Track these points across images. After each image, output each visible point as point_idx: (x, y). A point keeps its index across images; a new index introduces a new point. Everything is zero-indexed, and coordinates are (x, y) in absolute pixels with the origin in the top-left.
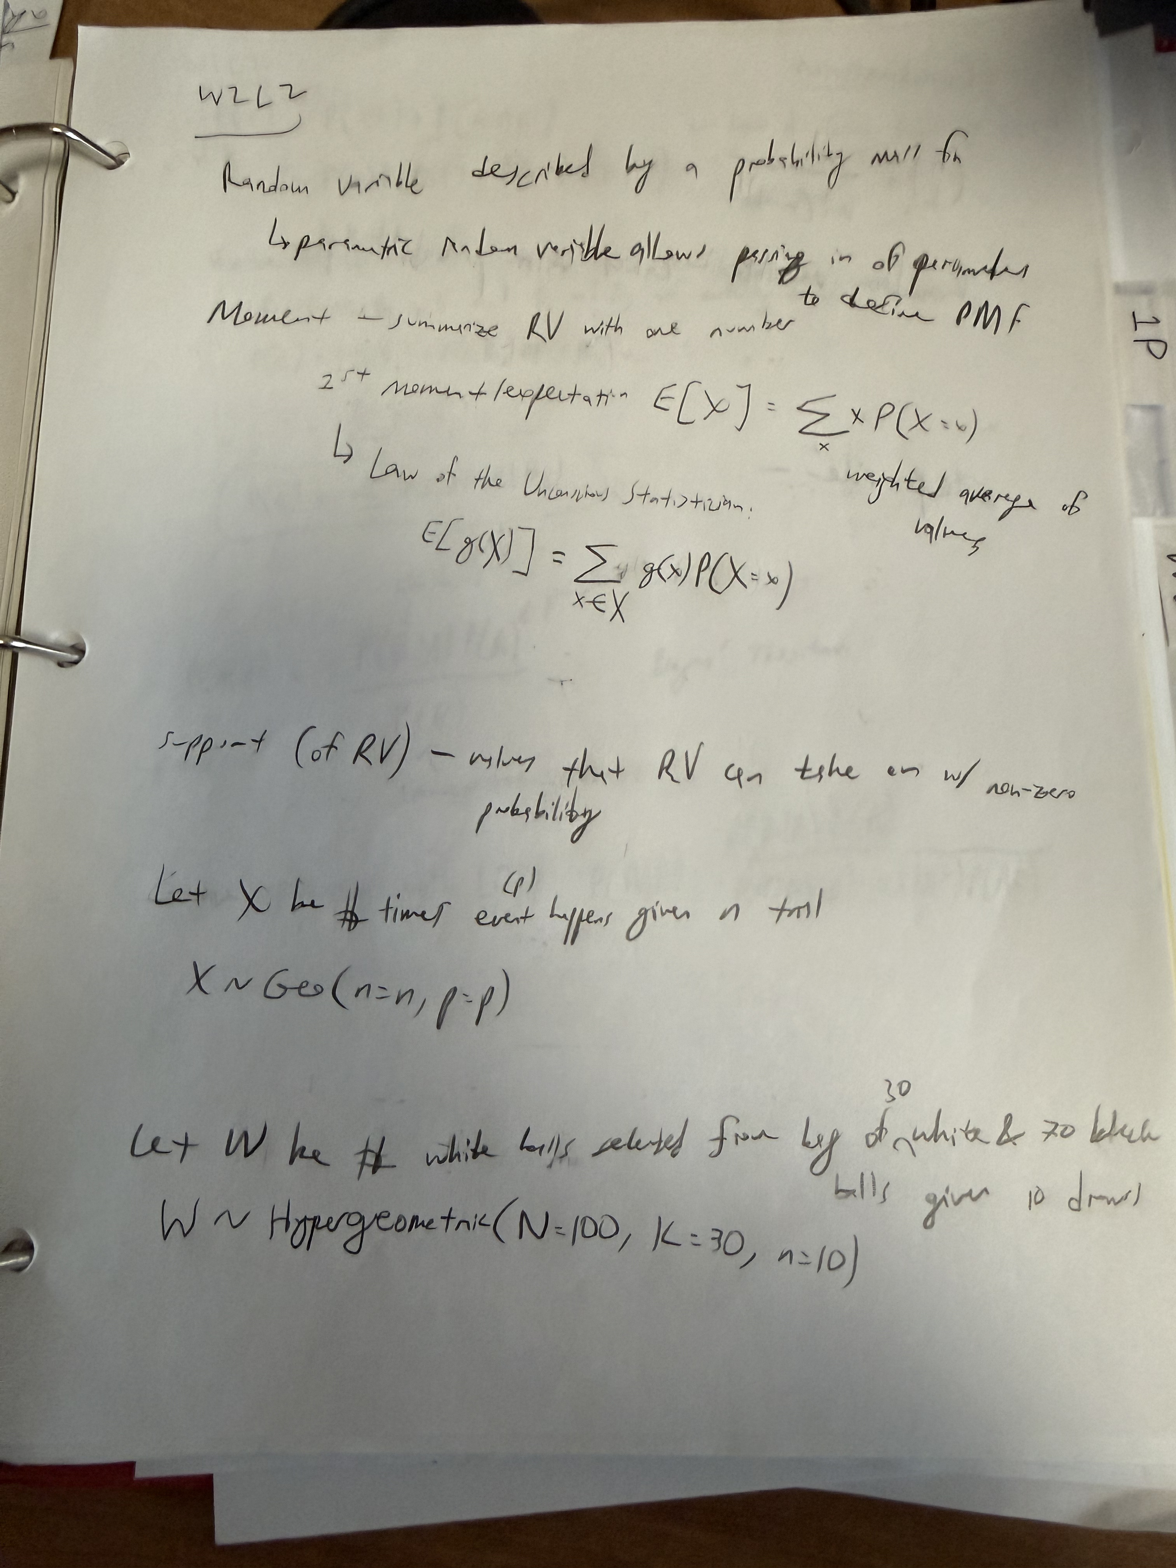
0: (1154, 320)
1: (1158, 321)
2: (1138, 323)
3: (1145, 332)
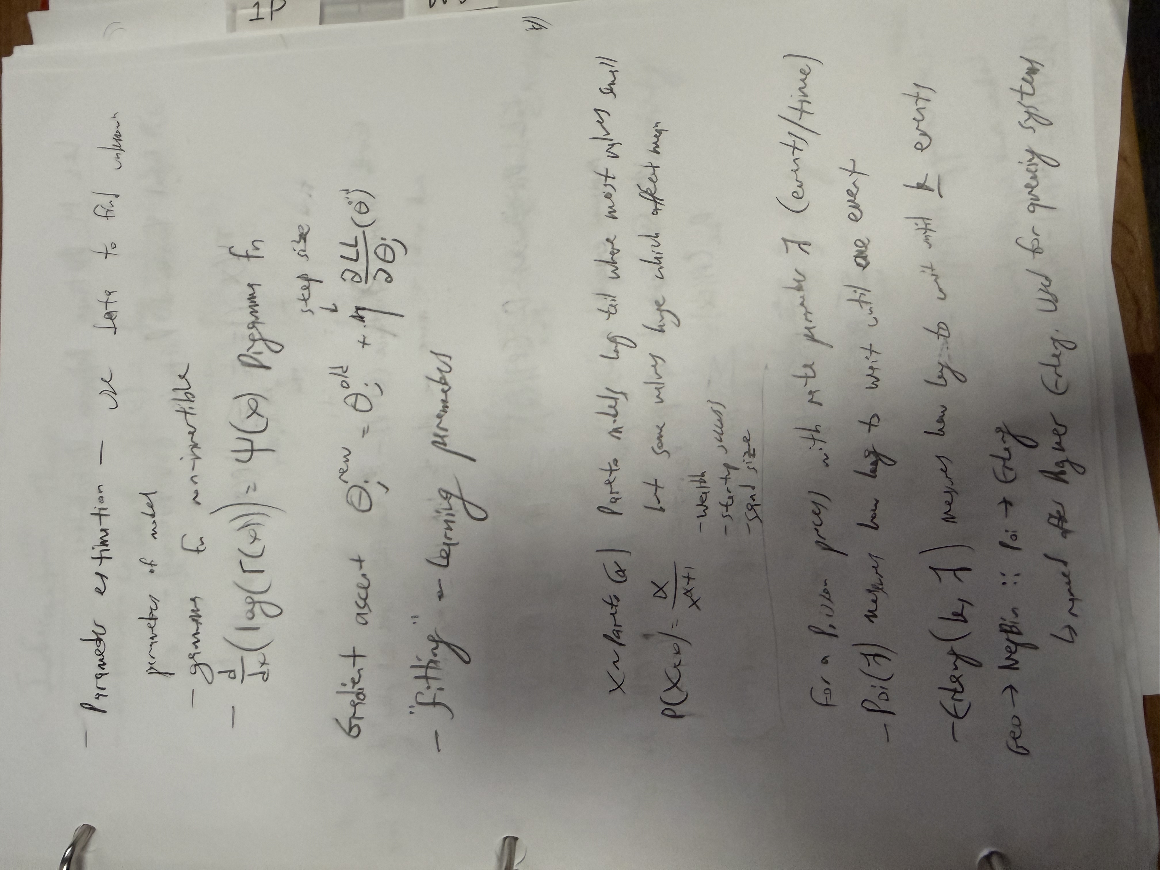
3: (265, 11)
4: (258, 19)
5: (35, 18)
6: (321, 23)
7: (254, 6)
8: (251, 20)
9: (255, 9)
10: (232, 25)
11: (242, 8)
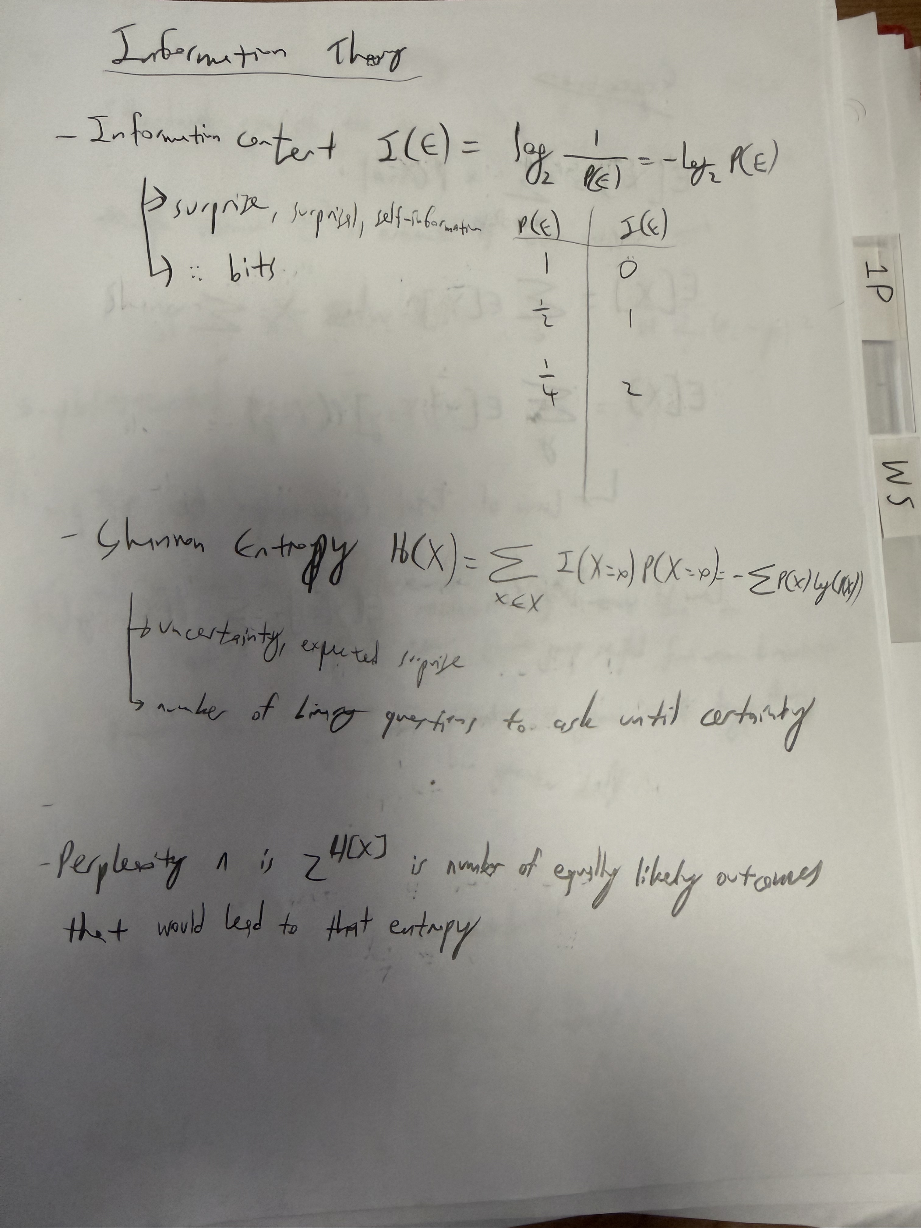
0: (884, 269)
3: (877, 278)
4: (868, 271)
5: (870, 19)
6: (864, 342)
7: (882, 267)
8: (866, 263)
9: (879, 268)
10: (860, 243)
11: (879, 252)
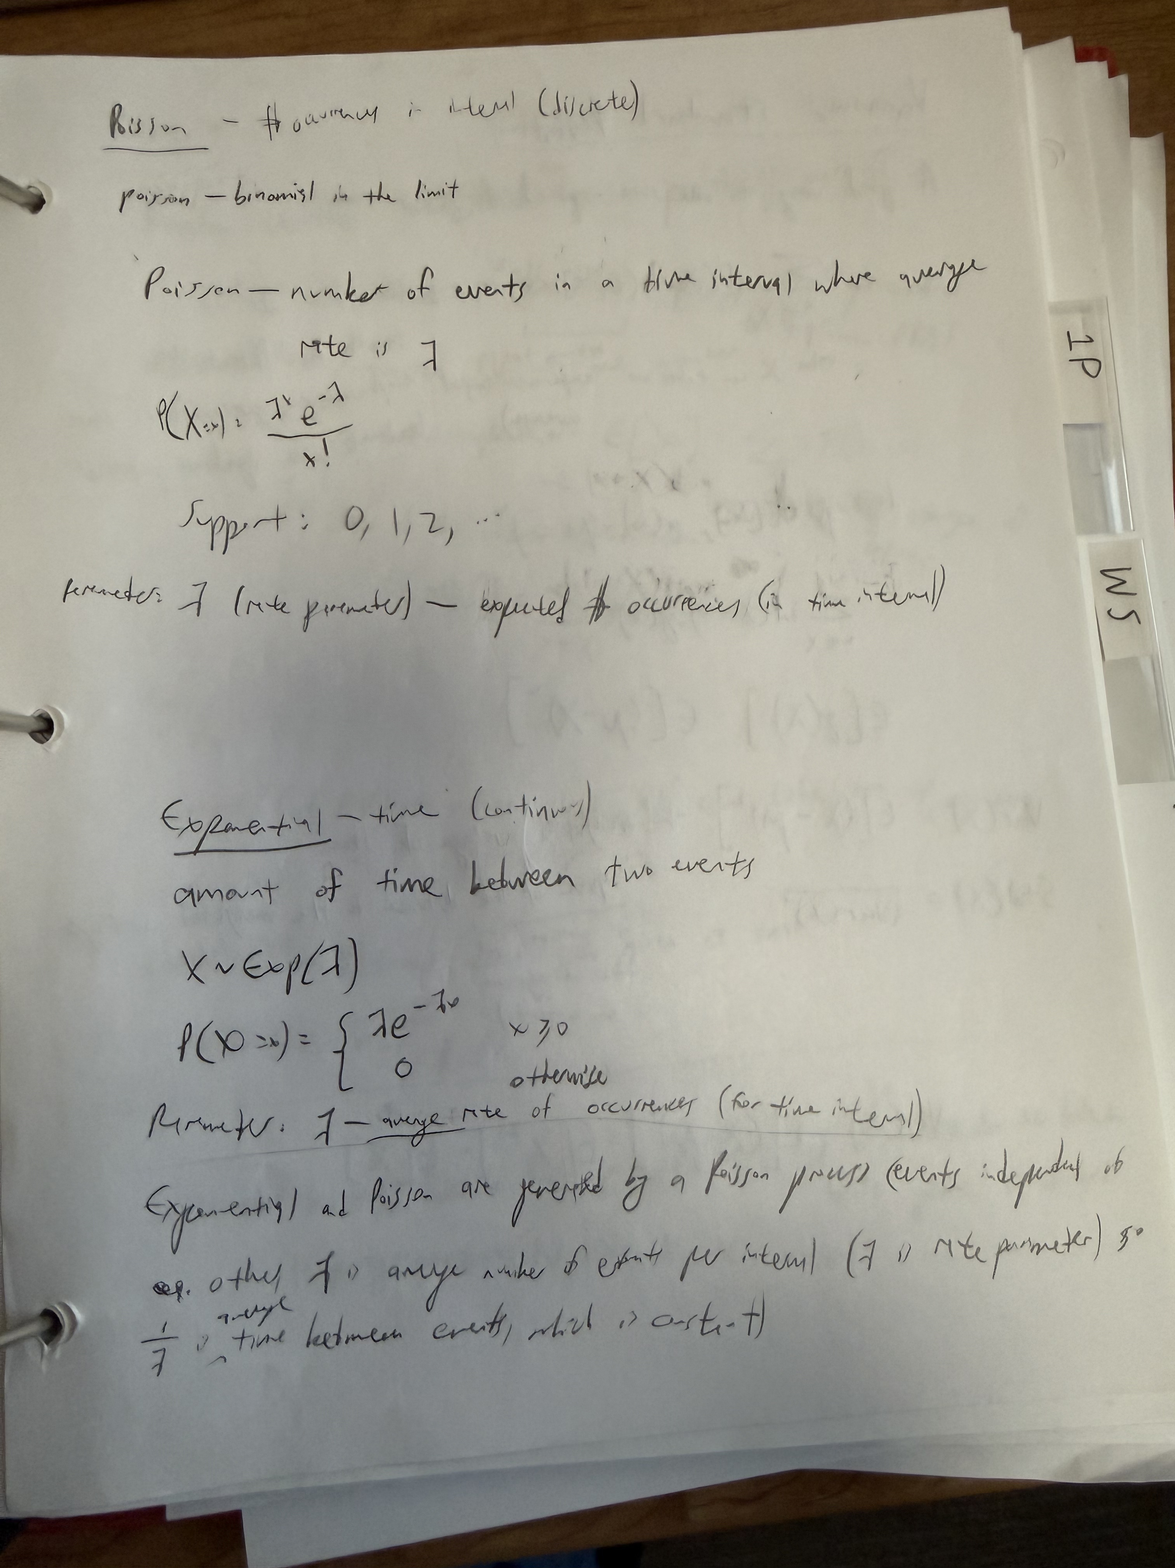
0: (1089, 340)
1: (1091, 341)
2: (1073, 342)
3: (1081, 351)
4: (1070, 343)
5: (1065, 46)
6: (1066, 426)
7: (1087, 336)
8: (1068, 333)
9: (1083, 338)
10: (1060, 310)
11: (1082, 319)
